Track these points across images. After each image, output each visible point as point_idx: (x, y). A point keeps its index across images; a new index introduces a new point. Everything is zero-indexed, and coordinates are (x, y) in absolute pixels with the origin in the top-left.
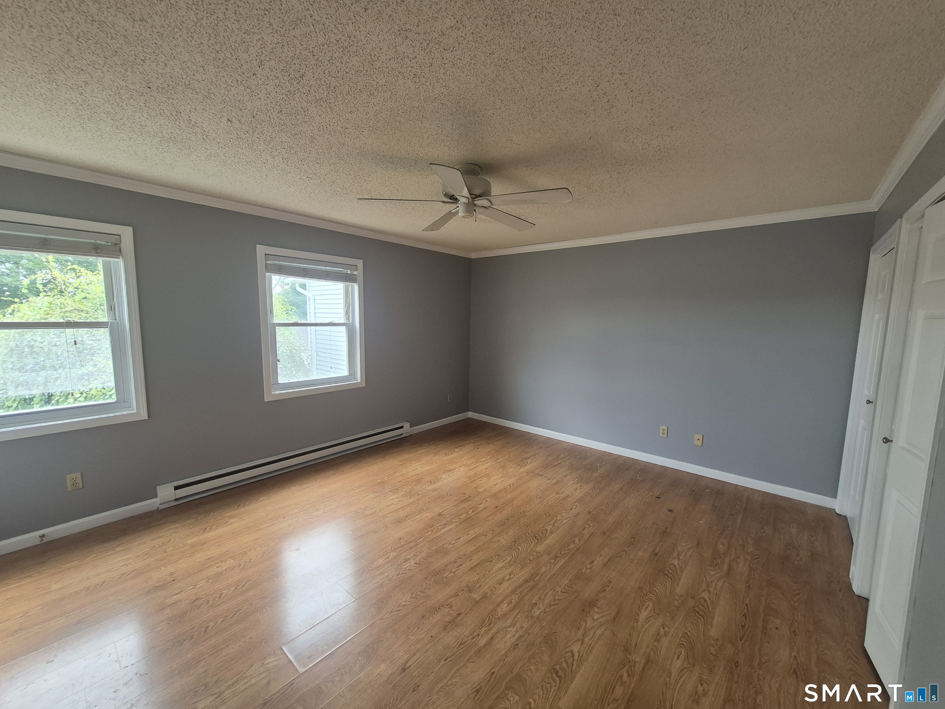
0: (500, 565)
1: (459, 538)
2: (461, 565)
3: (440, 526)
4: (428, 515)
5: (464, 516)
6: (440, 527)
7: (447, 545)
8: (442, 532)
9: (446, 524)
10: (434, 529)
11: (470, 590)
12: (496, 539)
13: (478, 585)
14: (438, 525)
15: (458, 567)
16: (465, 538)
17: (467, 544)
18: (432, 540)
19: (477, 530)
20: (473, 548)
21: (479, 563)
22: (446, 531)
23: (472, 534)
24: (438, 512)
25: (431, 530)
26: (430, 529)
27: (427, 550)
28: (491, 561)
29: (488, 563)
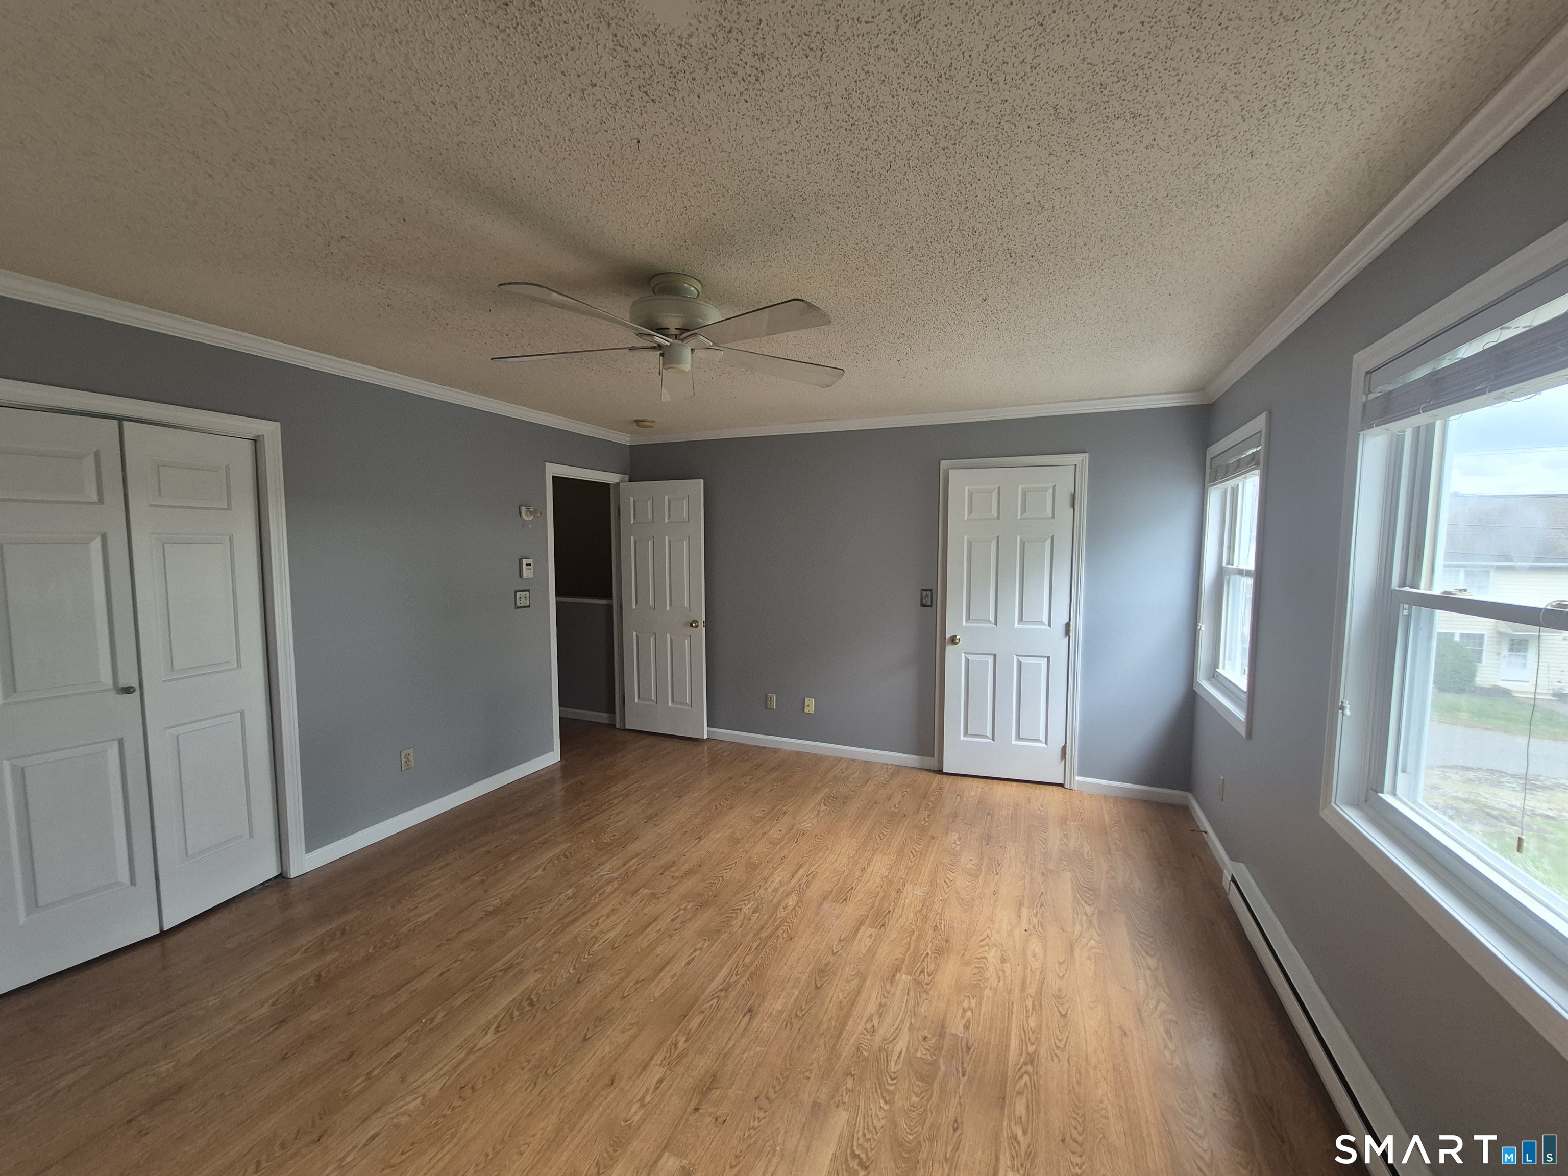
0: (612, 934)
1: (688, 963)
2: (673, 920)
3: (737, 982)
4: (777, 1004)
5: (694, 1024)
6: (734, 978)
7: (705, 946)
8: (725, 971)
9: (726, 989)
10: (745, 971)
11: (654, 895)
12: (617, 978)
13: (643, 903)
14: (742, 982)
15: (677, 917)
16: (677, 967)
17: (671, 955)
18: (735, 950)
19: (656, 990)
20: (658, 951)
21: (646, 929)
22: (718, 972)
23: (666, 980)
24: (758, 1019)
25: (748, 968)
26: (752, 969)
27: (734, 930)
28: (626, 936)
29: (631, 932)
